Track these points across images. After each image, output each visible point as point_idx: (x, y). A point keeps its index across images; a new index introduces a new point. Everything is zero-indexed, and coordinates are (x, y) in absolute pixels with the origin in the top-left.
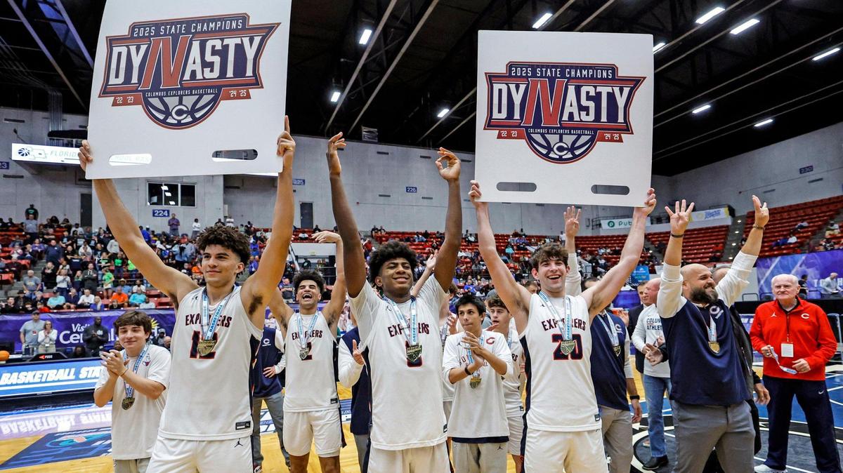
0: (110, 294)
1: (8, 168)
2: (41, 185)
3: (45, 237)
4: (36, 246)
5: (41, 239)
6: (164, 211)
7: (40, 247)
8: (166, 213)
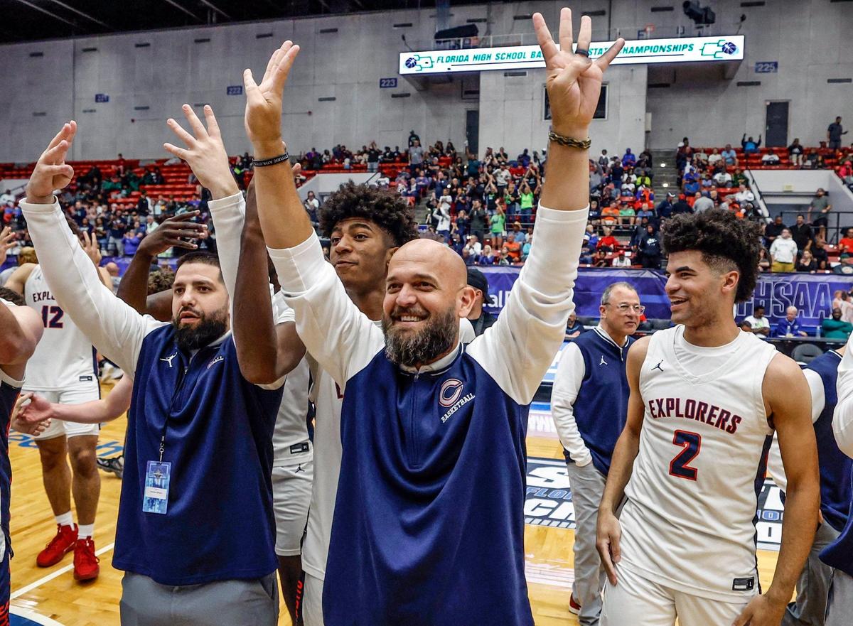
0: (499, 244)
1: (396, 85)
2: (427, 103)
3: (430, 167)
4: (420, 181)
5: (426, 171)
7: (424, 181)
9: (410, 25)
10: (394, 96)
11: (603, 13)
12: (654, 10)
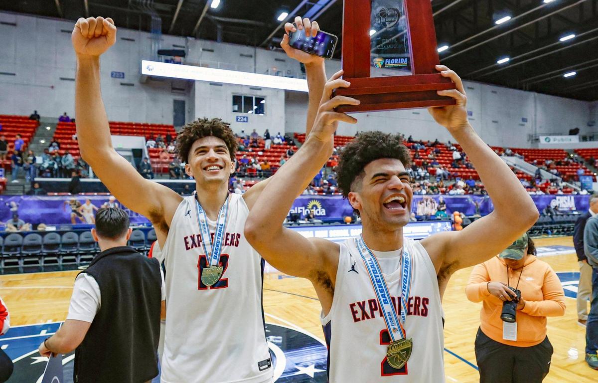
1: (123, 77)
2: (147, 92)
6: (244, 117)
8: (245, 119)
9: (132, 40)
10: (122, 84)
11: (251, 56)
12: (276, 60)
